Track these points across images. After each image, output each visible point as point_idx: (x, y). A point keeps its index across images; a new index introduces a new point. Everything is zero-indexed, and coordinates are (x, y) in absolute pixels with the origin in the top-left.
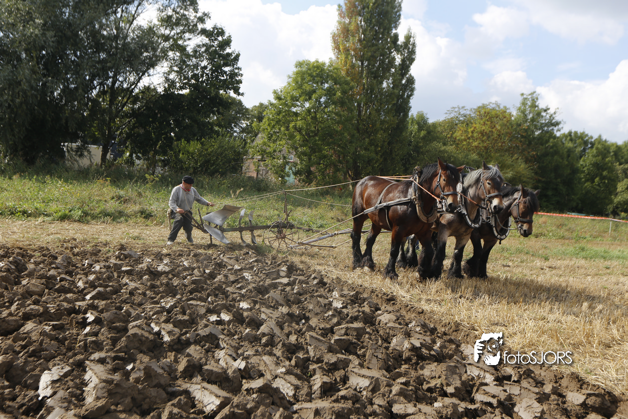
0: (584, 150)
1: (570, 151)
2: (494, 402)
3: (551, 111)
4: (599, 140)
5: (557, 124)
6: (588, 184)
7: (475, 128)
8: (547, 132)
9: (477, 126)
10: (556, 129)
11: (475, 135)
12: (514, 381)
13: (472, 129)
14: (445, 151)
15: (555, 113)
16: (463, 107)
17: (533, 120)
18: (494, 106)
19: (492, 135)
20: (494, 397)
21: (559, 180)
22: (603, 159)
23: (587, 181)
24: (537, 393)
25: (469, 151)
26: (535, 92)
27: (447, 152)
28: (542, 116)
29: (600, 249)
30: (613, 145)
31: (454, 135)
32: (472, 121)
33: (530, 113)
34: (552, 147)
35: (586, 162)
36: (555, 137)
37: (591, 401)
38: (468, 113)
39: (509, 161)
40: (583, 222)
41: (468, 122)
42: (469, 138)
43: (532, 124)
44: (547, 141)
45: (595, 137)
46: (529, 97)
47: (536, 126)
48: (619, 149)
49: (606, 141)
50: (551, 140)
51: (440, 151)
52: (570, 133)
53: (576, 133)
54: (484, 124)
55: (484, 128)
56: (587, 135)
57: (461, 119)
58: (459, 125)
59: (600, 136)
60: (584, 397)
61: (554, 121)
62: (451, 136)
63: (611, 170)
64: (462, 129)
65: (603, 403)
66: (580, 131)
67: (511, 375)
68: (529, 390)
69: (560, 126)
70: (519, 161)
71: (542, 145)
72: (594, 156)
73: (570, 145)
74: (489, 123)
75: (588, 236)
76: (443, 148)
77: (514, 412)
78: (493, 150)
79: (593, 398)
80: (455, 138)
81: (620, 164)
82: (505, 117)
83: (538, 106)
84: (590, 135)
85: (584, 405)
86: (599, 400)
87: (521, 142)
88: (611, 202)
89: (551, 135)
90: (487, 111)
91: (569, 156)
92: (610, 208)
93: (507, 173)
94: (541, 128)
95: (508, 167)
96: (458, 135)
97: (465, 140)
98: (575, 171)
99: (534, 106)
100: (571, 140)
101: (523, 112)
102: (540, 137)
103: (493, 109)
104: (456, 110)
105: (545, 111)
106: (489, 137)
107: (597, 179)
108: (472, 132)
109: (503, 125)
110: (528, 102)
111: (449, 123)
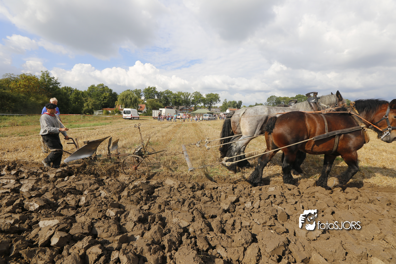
0: (71, 93)
3: (56, 78)
5: (59, 83)
6: (74, 104)
7: (20, 83)
8: (55, 86)
9: (22, 82)
10: (58, 85)
11: (21, 86)
13: (19, 83)
14: (5, 93)
16: (12, 74)
17: (48, 81)
18: (29, 75)
19: (30, 86)
21: (63, 103)
22: (78, 96)
23: (73, 103)
25: (19, 92)
26: (47, 71)
28: (52, 80)
30: (81, 91)
31: (10, 86)
32: (19, 80)
33: (46, 79)
34: (58, 92)
35: (72, 97)
36: (59, 88)
38: (16, 77)
39: (40, 97)
40: (74, 116)
41: (16, 81)
42: (18, 87)
43: (48, 83)
44: (56, 90)
45: (75, 89)
46: (45, 73)
47: (50, 84)
48: (83, 93)
49: (78, 90)
50: (57, 89)
51: (2, 93)
52: (65, 87)
53: (67, 87)
54: (25, 82)
55: (25, 83)
56: (72, 88)
57: (12, 79)
58: (11, 82)
61: (57, 82)
62: (8, 86)
63: (81, 99)
64: (14, 83)
66: (69, 86)
69: (60, 84)
70: (45, 97)
71: (54, 91)
72: (74, 95)
73: (65, 91)
74: (27, 81)
75: (74, 121)
76: (4, 91)
78: (32, 92)
81: (84, 98)
82: (35, 80)
83: (49, 76)
87: (44, 89)
88: (83, 110)
89: (57, 88)
90: (26, 76)
91: (65, 95)
92: (83, 112)
93: (40, 101)
94: (52, 84)
95: (40, 99)
96: (12, 85)
97: (16, 88)
98: (69, 100)
99: (48, 76)
100: (66, 89)
101: (44, 78)
102: (53, 88)
104: (9, 75)
105: (53, 78)
106: (29, 87)
107: (77, 103)
108: (19, 85)
109: (34, 83)
110: (45, 75)
111: (5, 80)
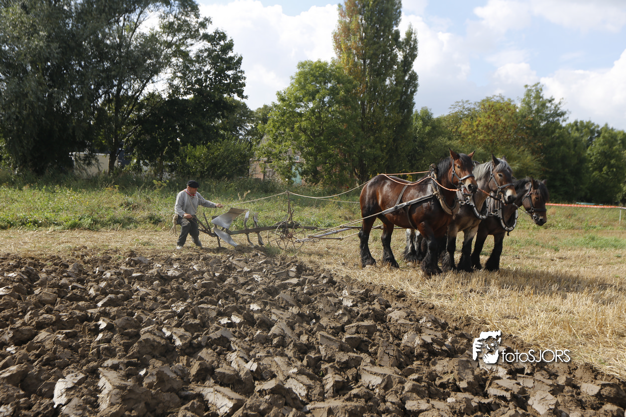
0: (591, 139)
1: (576, 141)
2: (508, 395)
3: (556, 102)
4: (606, 128)
5: (563, 114)
6: (596, 173)
7: (480, 121)
8: (553, 122)
9: (482, 119)
10: (561, 119)
11: (480, 128)
12: (527, 374)
13: (477, 122)
14: (450, 146)
15: (560, 103)
16: (467, 101)
17: (538, 111)
18: (498, 99)
19: (497, 128)
20: (507, 390)
21: (566, 170)
22: (610, 147)
23: (595, 170)
24: (550, 386)
25: (475, 145)
26: (539, 83)
27: (452, 146)
28: (547, 107)
29: (610, 238)
30: (620, 132)
31: (459, 130)
32: (477, 114)
33: (534, 104)
34: (558, 138)
35: (593, 151)
36: (561, 128)
37: (606, 392)
38: (472, 106)
39: (515, 153)
40: (592, 211)
41: (472, 116)
42: (474, 132)
43: (537, 115)
44: (553, 132)
46: (533, 88)
47: (541, 117)
49: (612, 129)
50: (557, 130)
51: (446, 146)
52: (576, 123)
53: (582, 122)
54: (489, 117)
55: (488, 121)
56: (593, 124)
57: (465, 113)
58: (463, 119)
59: (606, 125)
60: (599, 388)
61: (559, 111)
62: (456, 131)
63: (619, 158)
64: (467, 123)
65: (618, 393)
66: (586, 120)
67: (524, 368)
68: (543, 382)
69: (566, 116)
70: (526, 152)
71: (548, 135)
72: (601, 145)
73: (577, 134)
74: (494, 116)
75: (597, 225)
76: (448, 143)
77: (528, 405)
78: (498, 143)
79: (608, 388)
80: (461, 133)
82: (509, 110)
83: (542, 97)
84: (596, 124)
85: (599, 395)
86: (614, 390)
87: (526, 133)
88: (621, 190)
89: (557, 126)
90: (491, 104)
91: (575, 146)
92: (619, 196)
93: (515, 164)
94: (547, 118)
95: (515, 159)
96: (463, 129)
97: (470, 134)
98: (582, 160)
99: (538, 97)
100: (577, 130)
101: (528, 104)
102: (546, 128)
103: (498, 102)
104: (460, 104)
105: (550, 101)
106: (494, 130)
107: (605, 168)
108: (477, 126)
109: (508, 118)
110: (532, 94)
111: (453, 117)
